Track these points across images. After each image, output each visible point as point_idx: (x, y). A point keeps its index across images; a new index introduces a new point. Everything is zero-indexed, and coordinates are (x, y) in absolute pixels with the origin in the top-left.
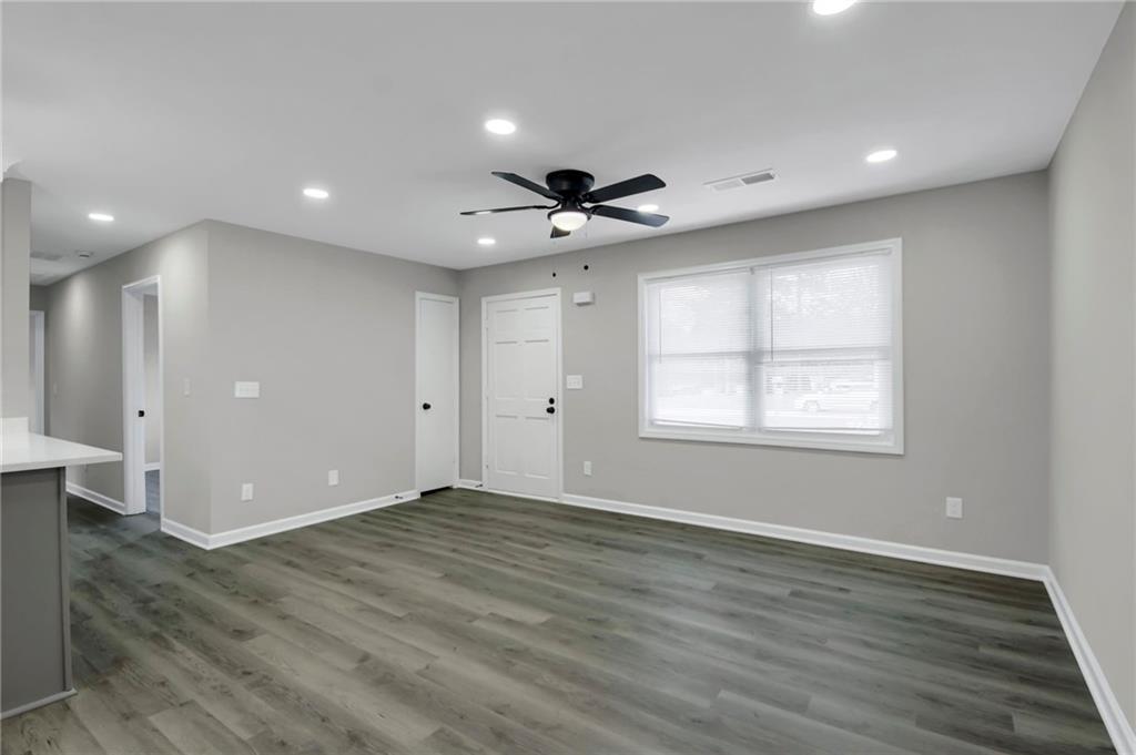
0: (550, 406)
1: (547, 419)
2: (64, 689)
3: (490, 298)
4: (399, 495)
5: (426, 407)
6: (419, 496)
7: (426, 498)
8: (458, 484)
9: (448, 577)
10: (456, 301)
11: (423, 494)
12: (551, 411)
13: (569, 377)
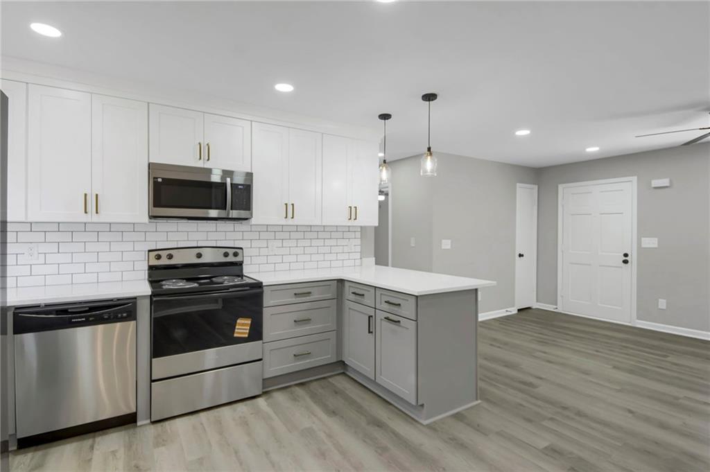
0: (625, 258)
1: (621, 267)
2: (477, 400)
3: (564, 185)
4: (508, 309)
5: (521, 255)
6: (516, 312)
7: (522, 313)
8: (535, 305)
9: (615, 367)
10: (536, 187)
11: (519, 310)
12: (625, 262)
13: (643, 239)
